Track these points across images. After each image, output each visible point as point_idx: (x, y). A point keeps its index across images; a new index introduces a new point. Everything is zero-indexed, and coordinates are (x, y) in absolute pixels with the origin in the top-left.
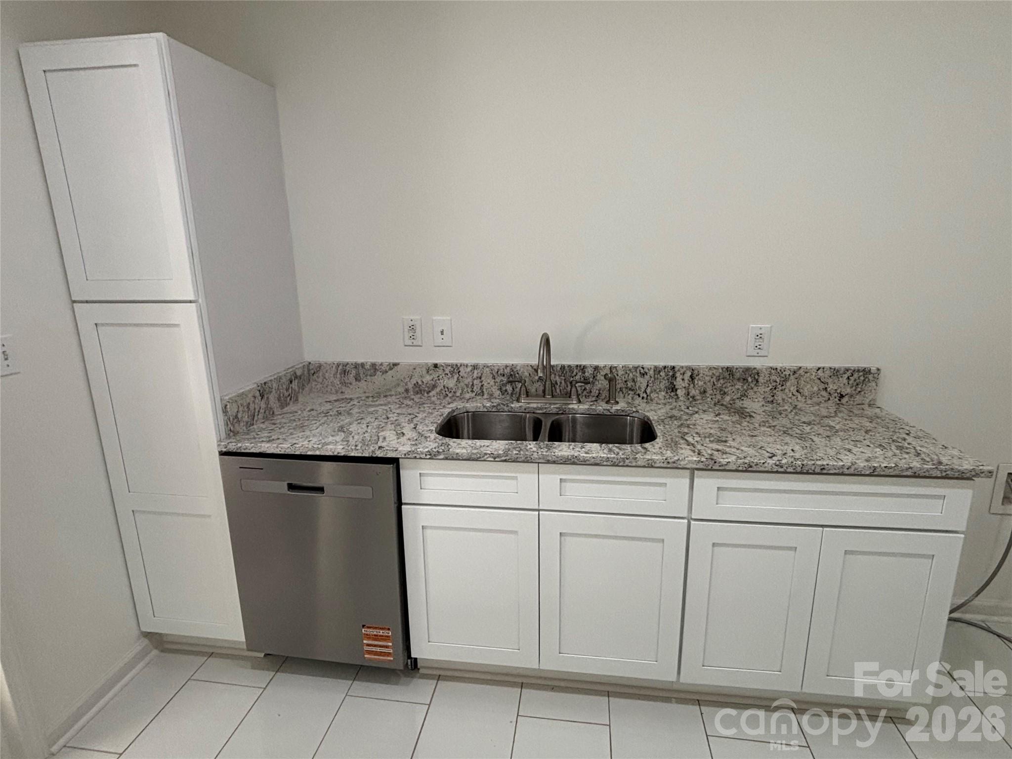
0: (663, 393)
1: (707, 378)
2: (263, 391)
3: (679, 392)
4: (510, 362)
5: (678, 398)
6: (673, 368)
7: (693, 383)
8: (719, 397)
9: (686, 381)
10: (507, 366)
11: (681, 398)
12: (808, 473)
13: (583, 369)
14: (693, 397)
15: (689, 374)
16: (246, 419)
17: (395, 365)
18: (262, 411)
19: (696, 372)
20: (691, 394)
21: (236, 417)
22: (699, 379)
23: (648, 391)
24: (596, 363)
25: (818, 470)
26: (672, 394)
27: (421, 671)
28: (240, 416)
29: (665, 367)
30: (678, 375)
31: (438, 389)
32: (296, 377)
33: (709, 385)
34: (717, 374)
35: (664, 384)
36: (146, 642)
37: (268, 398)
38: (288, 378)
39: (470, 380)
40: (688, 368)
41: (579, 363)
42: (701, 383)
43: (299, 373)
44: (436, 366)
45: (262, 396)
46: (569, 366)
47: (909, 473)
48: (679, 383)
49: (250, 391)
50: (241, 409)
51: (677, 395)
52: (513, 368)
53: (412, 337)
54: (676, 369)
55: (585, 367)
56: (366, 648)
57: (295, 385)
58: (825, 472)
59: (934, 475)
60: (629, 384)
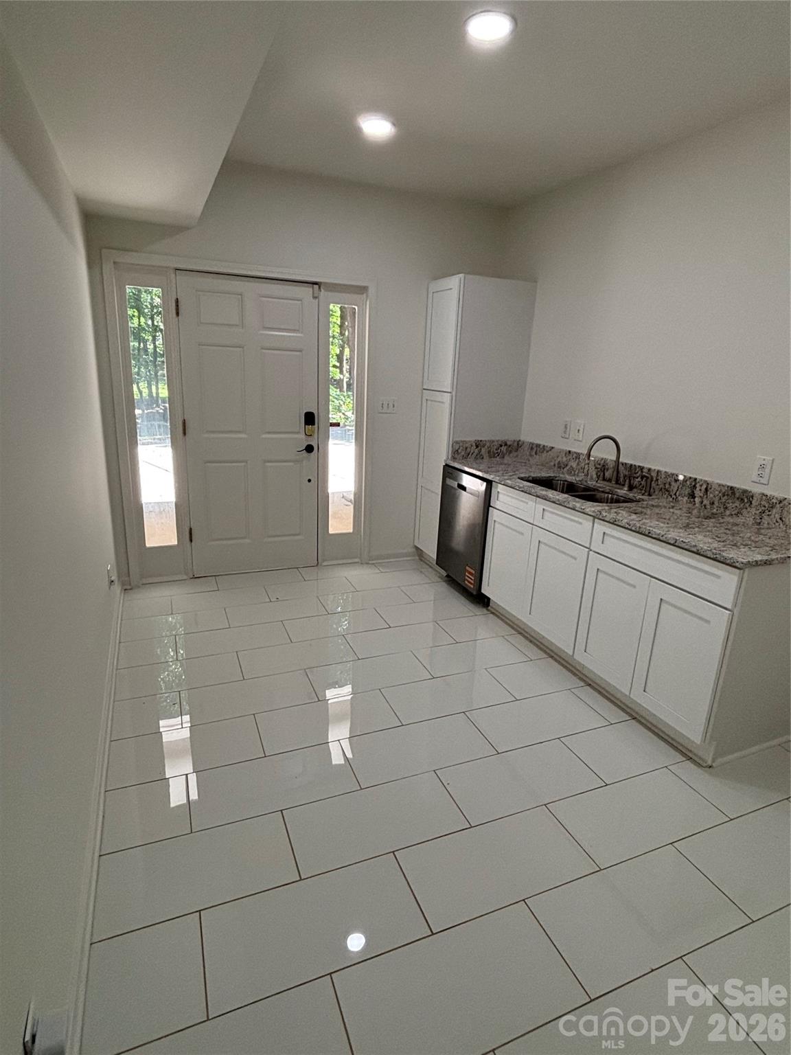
0: (686, 498)
1: (717, 492)
2: (478, 444)
3: (696, 499)
4: (605, 456)
5: (695, 504)
6: (695, 479)
7: (707, 494)
8: (722, 509)
9: (702, 492)
10: (602, 459)
11: (697, 505)
12: (641, 533)
13: (642, 468)
14: (705, 506)
15: (704, 486)
16: (463, 453)
17: (553, 448)
18: (475, 454)
19: (709, 486)
20: (704, 503)
21: (457, 451)
22: (711, 493)
23: (677, 494)
24: (650, 467)
25: (647, 533)
26: (692, 500)
27: (489, 608)
28: (459, 451)
29: (690, 478)
30: (698, 485)
31: (568, 468)
32: (506, 445)
33: (717, 498)
34: (724, 491)
35: (687, 491)
36: (414, 550)
37: (481, 449)
38: (500, 443)
39: (583, 465)
40: (706, 481)
41: (641, 465)
42: (711, 496)
43: (508, 443)
44: (570, 452)
45: (477, 447)
46: (635, 465)
47: (694, 550)
48: (697, 493)
49: (470, 441)
50: (461, 448)
51: (694, 501)
52: (605, 460)
53: (565, 432)
54: (698, 480)
55: (643, 468)
56: (466, 578)
57: (504, 449)
58: (650, 535)
59: (709, 556)
60: (667, 486)
